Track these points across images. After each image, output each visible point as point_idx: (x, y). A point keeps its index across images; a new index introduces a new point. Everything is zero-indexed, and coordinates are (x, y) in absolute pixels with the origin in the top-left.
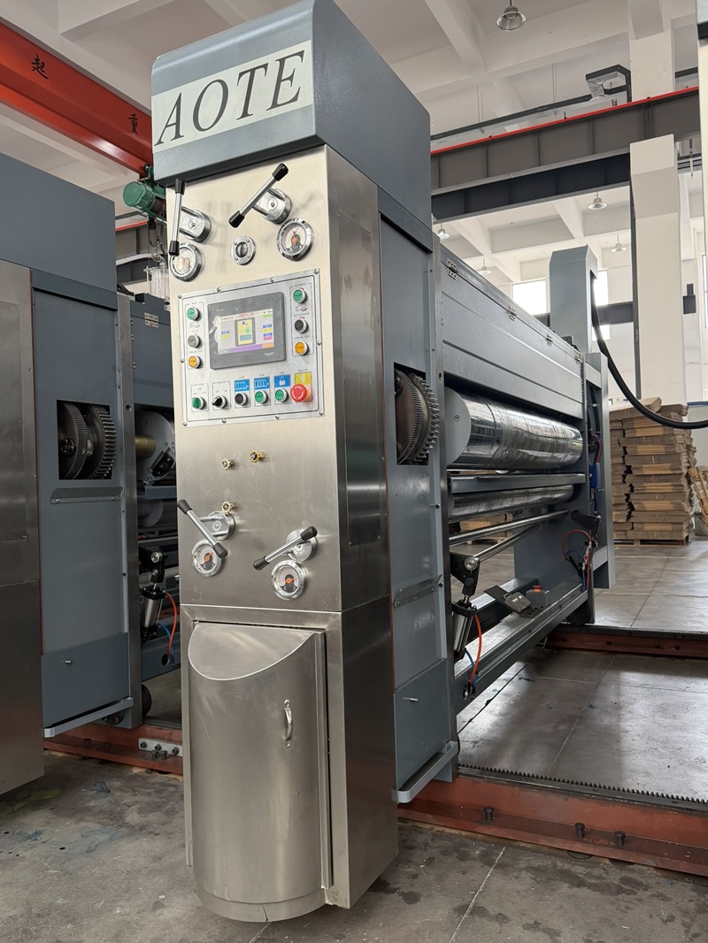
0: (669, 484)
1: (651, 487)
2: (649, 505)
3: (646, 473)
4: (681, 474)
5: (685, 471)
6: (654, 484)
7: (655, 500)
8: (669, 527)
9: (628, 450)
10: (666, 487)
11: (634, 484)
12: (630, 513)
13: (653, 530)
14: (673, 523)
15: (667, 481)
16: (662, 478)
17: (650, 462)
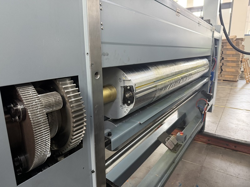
0: (235, 63)
1: (229, 64)
2: (227, 70)
3: (228, 60)
4: (239, 61)
5: (241, 60)
6: (230, 63)
7: (230, 68)
8: (233, 77)
9: (223, 52)
10: (234, 64)
11: (224, 63)
12: (221, 72)
13: (228, 77)
14: (234, 76)
15: (234, 63)
16: (233, 61)
17: (230, 56)
